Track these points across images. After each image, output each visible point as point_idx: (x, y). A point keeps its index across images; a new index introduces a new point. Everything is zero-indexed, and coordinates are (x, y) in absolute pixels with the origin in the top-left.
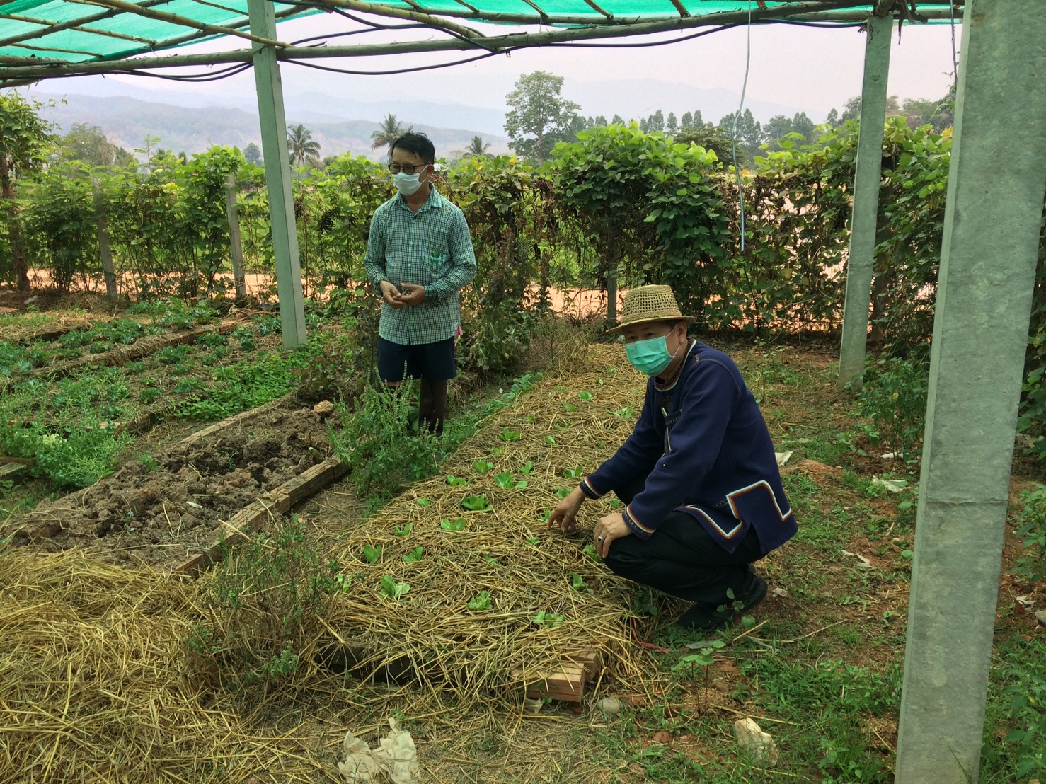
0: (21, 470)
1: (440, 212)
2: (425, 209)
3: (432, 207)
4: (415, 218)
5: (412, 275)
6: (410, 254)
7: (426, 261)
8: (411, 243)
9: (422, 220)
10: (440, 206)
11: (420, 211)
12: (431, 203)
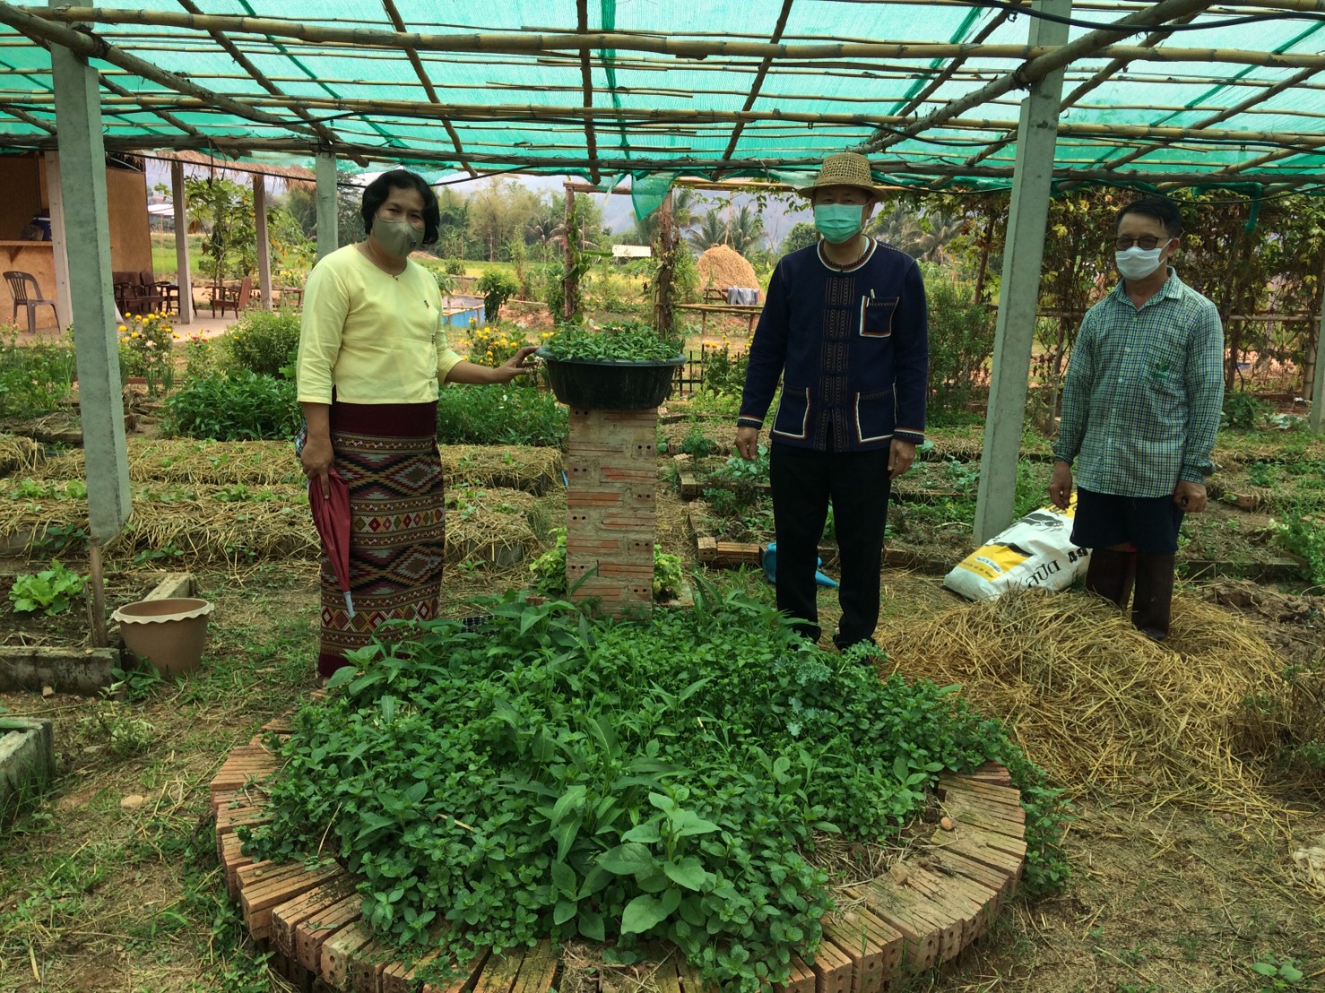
0: (1292, 567)
1: (1177, 307)
2: (1155, 301)
3: (1167, 299)
4: (1138, 314)
5: (1121, 395)
6: (1123, 365)
7: (1145, 374)
8: (1128, 350)
9: (1149, 317)
10: (1179, 296)
11: (1147, 304)
12: (1165, 293)
